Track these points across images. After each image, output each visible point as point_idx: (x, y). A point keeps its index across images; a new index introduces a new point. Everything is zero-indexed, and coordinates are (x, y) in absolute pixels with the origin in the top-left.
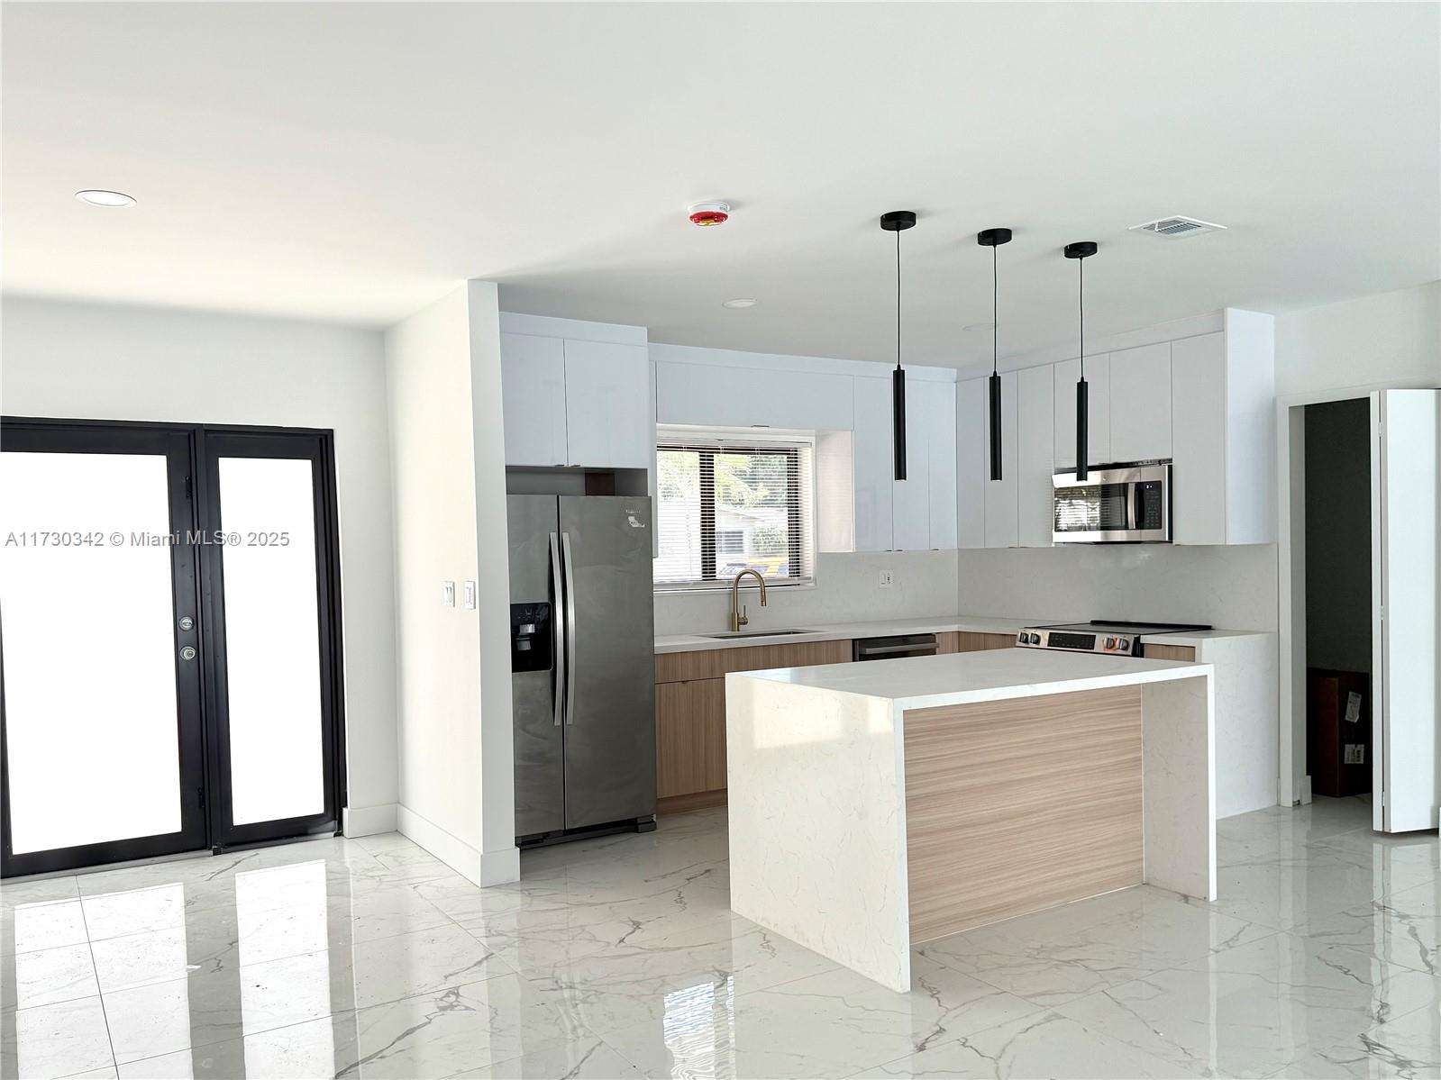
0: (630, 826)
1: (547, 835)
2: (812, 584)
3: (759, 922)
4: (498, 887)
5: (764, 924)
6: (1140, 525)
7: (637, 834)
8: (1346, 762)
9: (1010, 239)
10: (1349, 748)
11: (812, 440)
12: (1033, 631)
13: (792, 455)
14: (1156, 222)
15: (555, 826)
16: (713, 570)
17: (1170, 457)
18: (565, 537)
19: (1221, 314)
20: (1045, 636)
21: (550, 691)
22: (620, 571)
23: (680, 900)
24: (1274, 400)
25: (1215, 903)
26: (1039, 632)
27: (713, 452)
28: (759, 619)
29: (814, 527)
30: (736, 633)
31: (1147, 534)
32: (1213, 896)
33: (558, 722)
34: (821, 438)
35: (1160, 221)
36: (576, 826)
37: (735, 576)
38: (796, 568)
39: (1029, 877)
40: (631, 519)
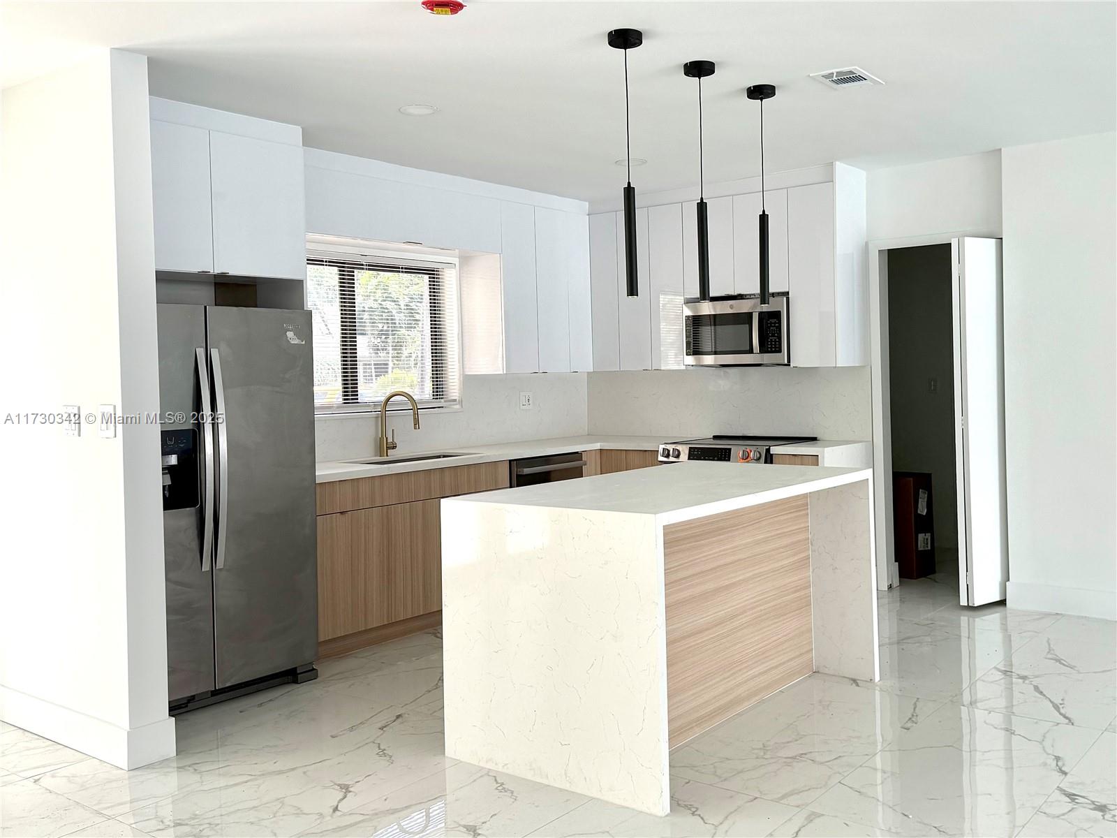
0: (290, 676)
1: (192, 699)
2: (458, 407)
3: (482, 764)
4: (150, 766)
5: (489, 766)
6: (763, 349)
7: (298, 686)
8: (920, 549)
9: (714, 72)
10: (921, 536)
11: (456, 261)
12: (673, 446)
13: (433, 274)
14: (835, 71)
15: (205, 686)
16: (355, 393)
17: (788, 290)
18: (215, 354)
19: (831, 165)
20: (684, 451)
21: (196, 532)
22: (277, 392)
23: (382, 753)
24: (867, 244)
25: (879, 683)
26: (679, 447)
27: (353, 268)
28: (409, 443)
29: (459, 348)
30: (385, 459)
31: (768, 358)
32: (877, 678)
33: (206, 567)
34: (465, 260)
35: (838, 70)
36: (228, 685)
37: (383, 399)
38: (439, 389)
39: (735, 679)
40: (290, 334)
